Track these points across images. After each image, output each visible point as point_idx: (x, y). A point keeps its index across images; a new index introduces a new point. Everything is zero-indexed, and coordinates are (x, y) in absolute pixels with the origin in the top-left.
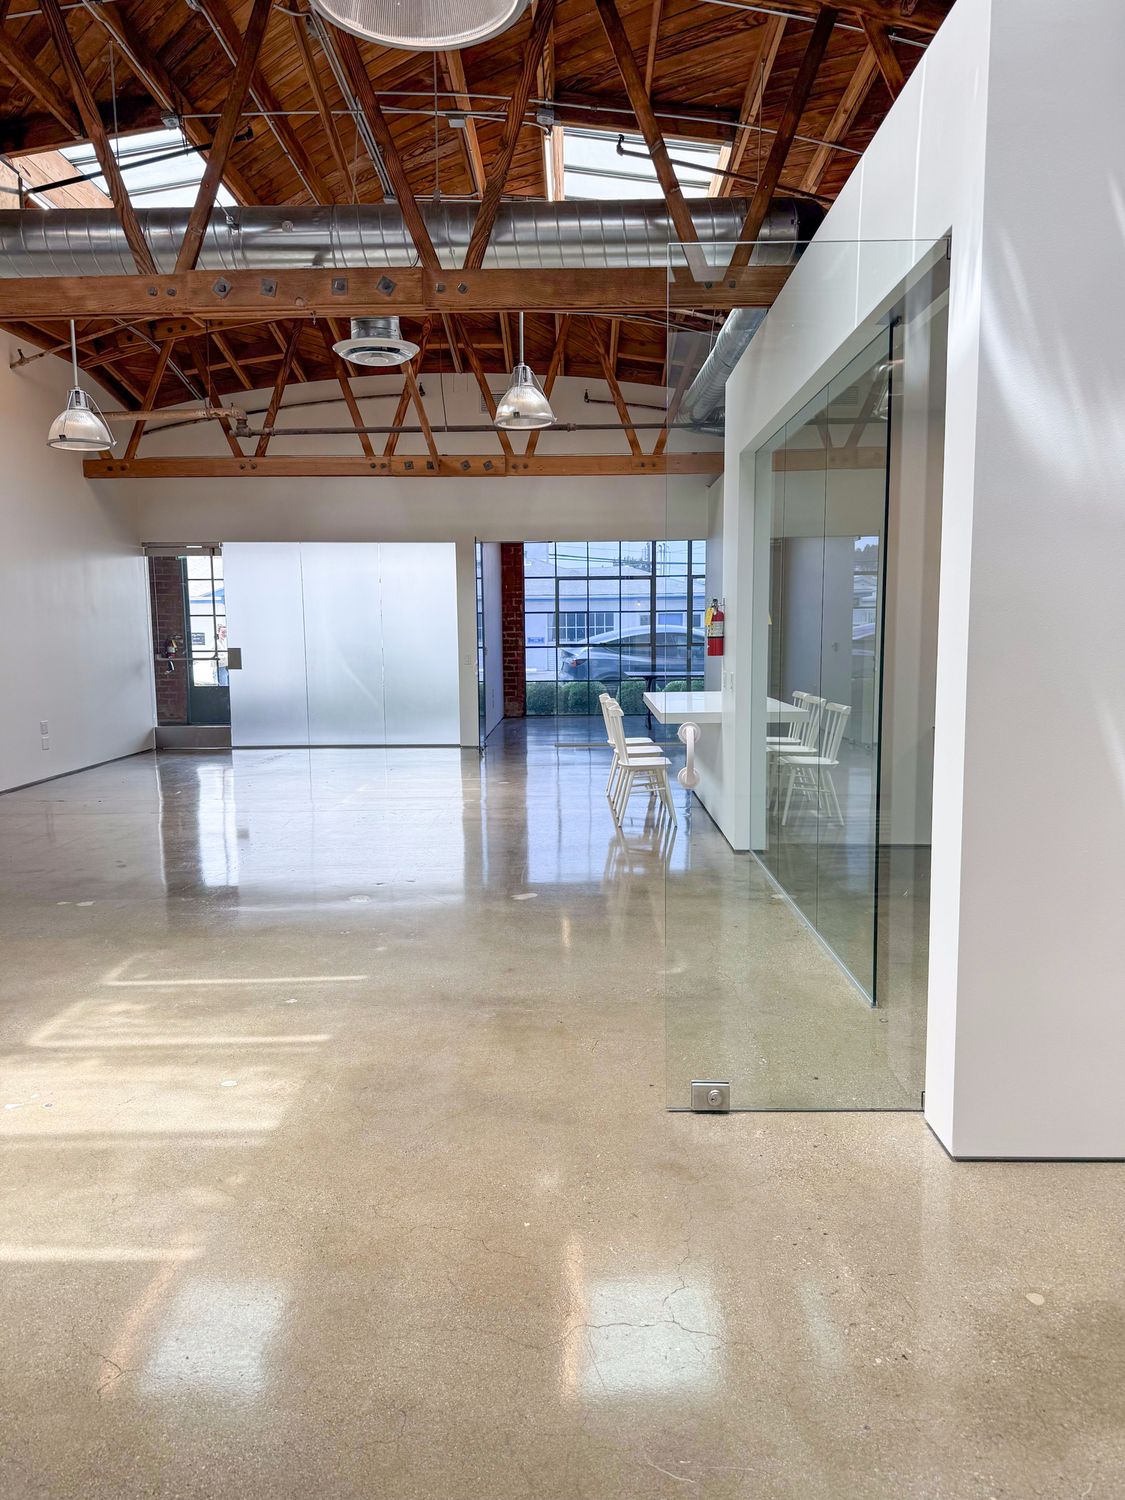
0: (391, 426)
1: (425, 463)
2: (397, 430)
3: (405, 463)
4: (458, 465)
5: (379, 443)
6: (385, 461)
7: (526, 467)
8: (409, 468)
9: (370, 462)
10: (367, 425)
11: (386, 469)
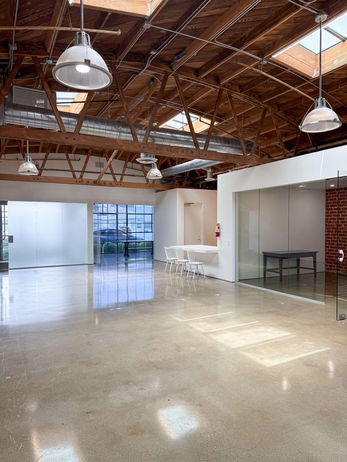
0: (82, 170)
1: (93, 182)
2: (83, 172)
3: (87, 181)
4: (102, 183)
5: (78, 175)
6: (80, 180)
7: (121, 185)
8: (88, 183)
9: (76, 180)
10: (74, 169)
11: (81, 183)
